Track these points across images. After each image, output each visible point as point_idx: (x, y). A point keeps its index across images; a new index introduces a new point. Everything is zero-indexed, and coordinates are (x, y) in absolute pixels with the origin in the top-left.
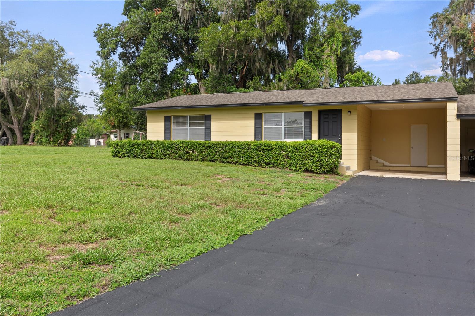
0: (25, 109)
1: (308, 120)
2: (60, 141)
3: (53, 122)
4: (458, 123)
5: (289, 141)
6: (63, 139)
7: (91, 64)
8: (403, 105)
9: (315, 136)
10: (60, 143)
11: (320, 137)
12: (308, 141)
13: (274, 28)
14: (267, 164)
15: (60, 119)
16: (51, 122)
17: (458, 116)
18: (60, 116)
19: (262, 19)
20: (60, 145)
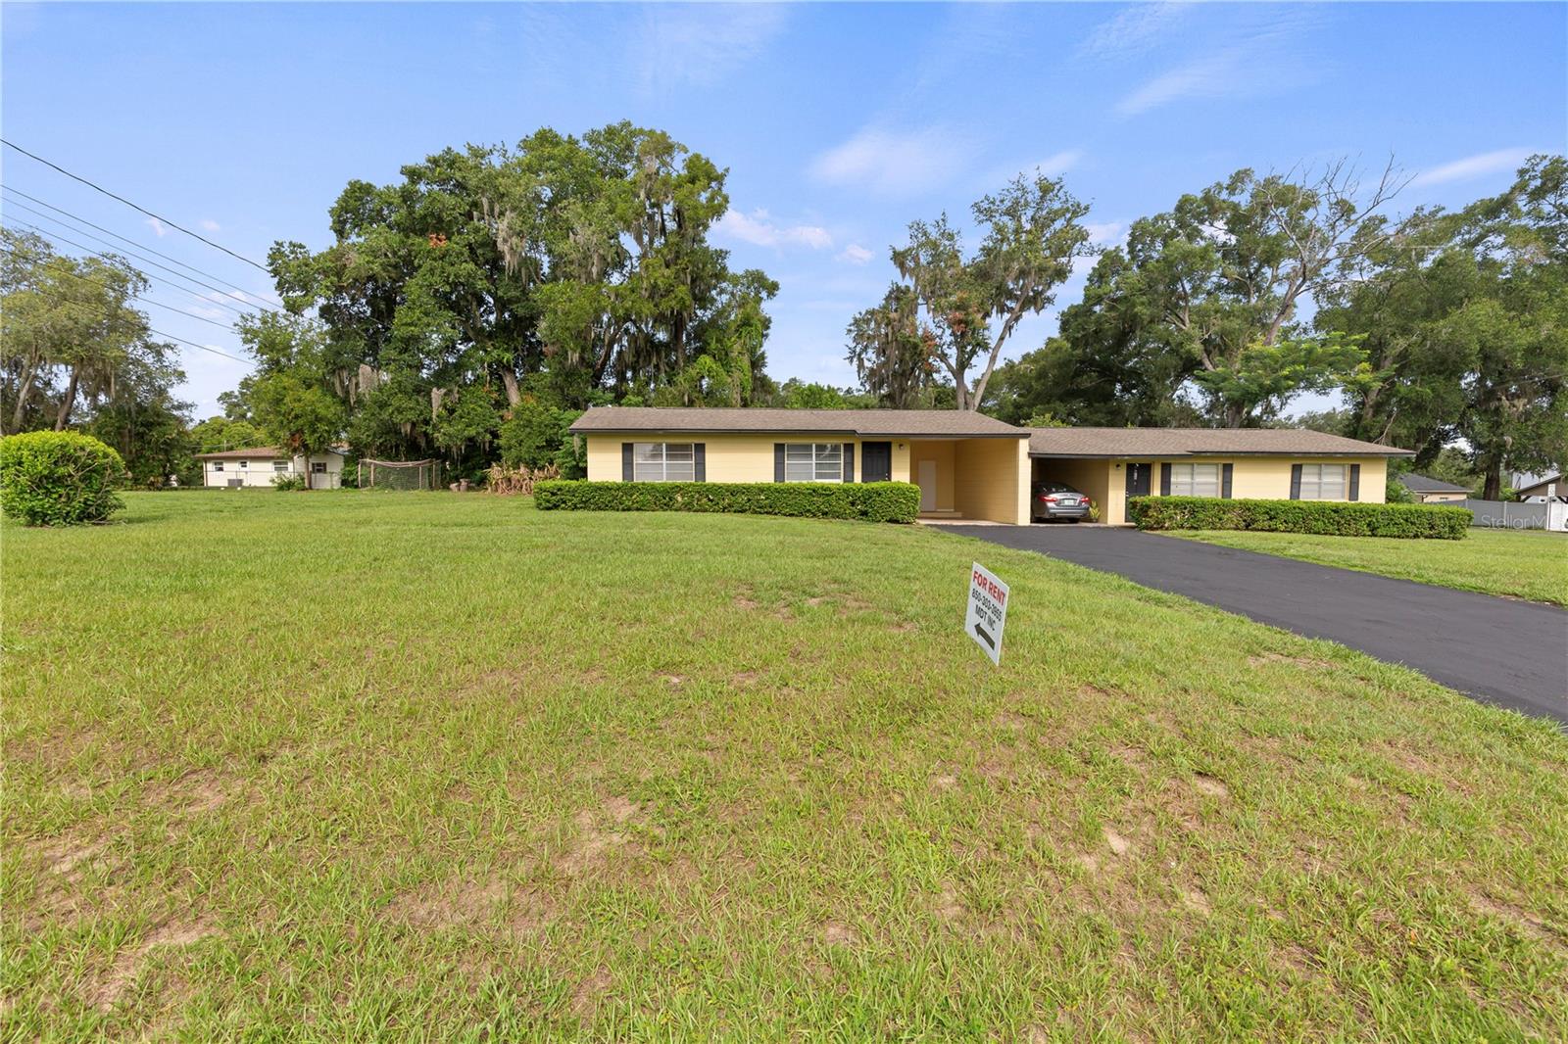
0: (20, 404)
1: (849, 454)
2: (152, 479)
3: (130, 437)
4: (1030, 462)
5: (819, 481)
6: (160, 475)
7: (238, 320)
8: (934, 439)
9: (858, 477)
10: (152, 484)
11: (864, 480)
12: (850, 485)
13: (674, 303)
14: (825, 514)
15: (150, 431)
16: (123, 437)
17: (1030, 454)
18: (149, 425)
19: (655, 286)
20: (152, 486)
